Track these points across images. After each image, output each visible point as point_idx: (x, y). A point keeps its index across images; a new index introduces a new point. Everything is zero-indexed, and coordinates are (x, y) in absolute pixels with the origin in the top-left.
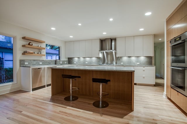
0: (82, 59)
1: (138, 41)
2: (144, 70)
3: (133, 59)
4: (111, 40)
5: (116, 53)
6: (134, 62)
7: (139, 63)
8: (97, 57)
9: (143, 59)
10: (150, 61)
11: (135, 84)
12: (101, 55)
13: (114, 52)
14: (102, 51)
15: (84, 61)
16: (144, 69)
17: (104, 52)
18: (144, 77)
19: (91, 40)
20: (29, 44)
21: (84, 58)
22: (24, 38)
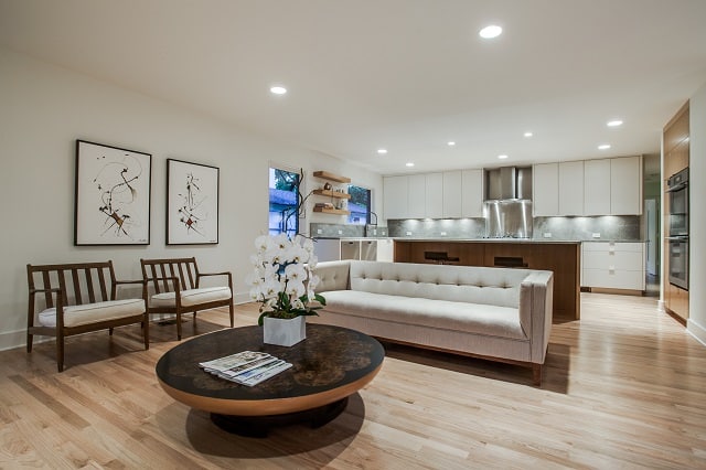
0: (429, 223)
1: (597, 173)
2: (612, 253)
3: (582, 223)
4: (517, 170)
5: (529, 208)
6: (584, 230)
7: (598, 235)
8: (475, 219)
9: (610, 222)
10: (633, 228)
11: (587, 290)
12: (486, 214)
13: (523, 203)
14: (489, 202)
15: (437, 228)
16: (612, 249)
17: (496, 203)
18: (612, 272)
19: (460, 172)
20: (326, 188)
21: (436, 220)
22: (318, 175)
